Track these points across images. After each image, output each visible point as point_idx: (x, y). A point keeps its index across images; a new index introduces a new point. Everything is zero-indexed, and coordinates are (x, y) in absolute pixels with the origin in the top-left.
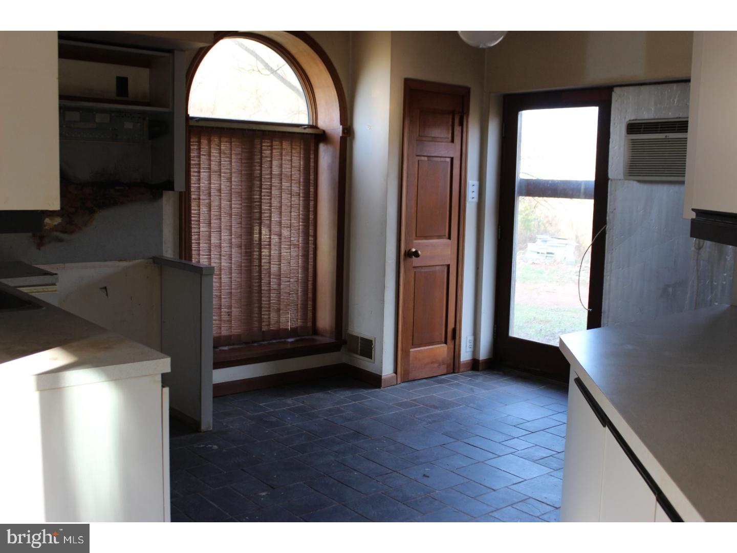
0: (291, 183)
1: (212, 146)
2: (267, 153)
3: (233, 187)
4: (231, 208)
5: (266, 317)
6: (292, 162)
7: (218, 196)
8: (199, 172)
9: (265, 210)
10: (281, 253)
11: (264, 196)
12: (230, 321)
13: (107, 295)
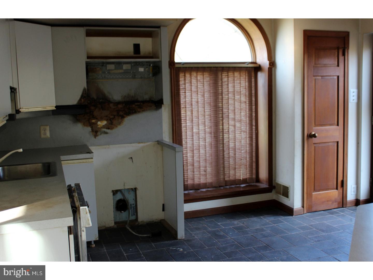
0: (241, 96)
1: (192, 78)
2: (225, 79)
3: (205, 100)
4: (205, 112)
5: (228, 172)
6: (240, 84)
7: (196, 105)
8: (185, 92)
9: (225, 112)
10: (235, 136)
11: (225, 104)
12: (206, 175)
13: (133, 162)
